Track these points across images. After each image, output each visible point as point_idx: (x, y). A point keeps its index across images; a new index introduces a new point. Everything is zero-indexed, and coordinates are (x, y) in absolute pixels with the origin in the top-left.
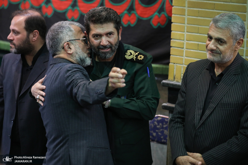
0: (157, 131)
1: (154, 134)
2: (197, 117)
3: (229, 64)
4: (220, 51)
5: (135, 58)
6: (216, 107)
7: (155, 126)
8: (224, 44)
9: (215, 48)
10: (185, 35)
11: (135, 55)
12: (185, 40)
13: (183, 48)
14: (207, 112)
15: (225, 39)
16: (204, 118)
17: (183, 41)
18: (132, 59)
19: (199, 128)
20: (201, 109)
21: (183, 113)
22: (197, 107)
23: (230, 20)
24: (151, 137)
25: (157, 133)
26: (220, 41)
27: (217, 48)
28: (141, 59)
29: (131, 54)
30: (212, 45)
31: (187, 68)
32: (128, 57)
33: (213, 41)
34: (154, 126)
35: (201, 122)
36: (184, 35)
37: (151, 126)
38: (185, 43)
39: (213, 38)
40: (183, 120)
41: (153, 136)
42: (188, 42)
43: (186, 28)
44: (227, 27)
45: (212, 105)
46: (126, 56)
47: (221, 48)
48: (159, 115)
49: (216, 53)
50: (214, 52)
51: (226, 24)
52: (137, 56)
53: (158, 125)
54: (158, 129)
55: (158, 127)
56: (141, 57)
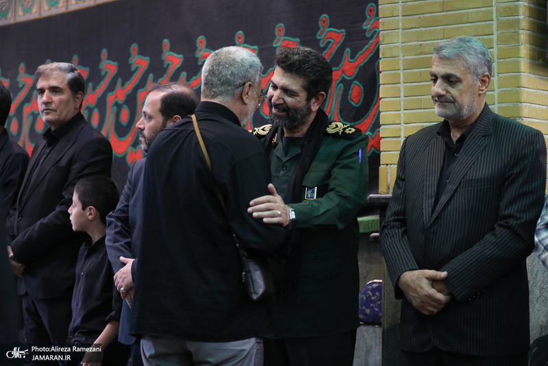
0: (371, 305)
1: (368, 311)
2: (427, 210)
3: (473, 119)
4: (452, 97)
5: (342, 131)
6: (457, 188)
7: (369, 298)
8: (458, 83)
9: (444, 93)
10: (402, 116)
11: (343, 127)
12: (402, 123)
13: (400, 137)
14: (444, 199)
15: (458, 74)
16: (439, 208)
17: (399, 126)
18: (337, 133)
19: (431, 225)
20: (432, 197)
21: (402, 213)
22: (426, 195)
23: (462, 44)
24: (361, 316)
25: (372, 308)
26: (450, 79)
27: (447, 92)
28: (351, 132)
29: (337, 126)
30: (438, 88)
31: (405, 142)
32: (330, 130)
33: (439, 81)
34: (366, 297)
35: (435, 215)
36: (400, 114)
37: (363, 298)
38: (402, 128)
39: (439, 76)
40: (403, 223)
41: (365, 314)
42: (407, 125)
43: (402, 103)
44: (458, 56)
45: (450, 188)
46: (328, 129)
47: (453, 91)
48: (376, 281)
49: (446, 102)
50: (443, 99)
51: (455, 51)
52: (344, 129)
53: (374, 295)
54: (373, 302)
55: (373, 298)
56: (350, 130)
